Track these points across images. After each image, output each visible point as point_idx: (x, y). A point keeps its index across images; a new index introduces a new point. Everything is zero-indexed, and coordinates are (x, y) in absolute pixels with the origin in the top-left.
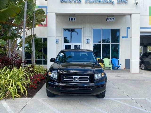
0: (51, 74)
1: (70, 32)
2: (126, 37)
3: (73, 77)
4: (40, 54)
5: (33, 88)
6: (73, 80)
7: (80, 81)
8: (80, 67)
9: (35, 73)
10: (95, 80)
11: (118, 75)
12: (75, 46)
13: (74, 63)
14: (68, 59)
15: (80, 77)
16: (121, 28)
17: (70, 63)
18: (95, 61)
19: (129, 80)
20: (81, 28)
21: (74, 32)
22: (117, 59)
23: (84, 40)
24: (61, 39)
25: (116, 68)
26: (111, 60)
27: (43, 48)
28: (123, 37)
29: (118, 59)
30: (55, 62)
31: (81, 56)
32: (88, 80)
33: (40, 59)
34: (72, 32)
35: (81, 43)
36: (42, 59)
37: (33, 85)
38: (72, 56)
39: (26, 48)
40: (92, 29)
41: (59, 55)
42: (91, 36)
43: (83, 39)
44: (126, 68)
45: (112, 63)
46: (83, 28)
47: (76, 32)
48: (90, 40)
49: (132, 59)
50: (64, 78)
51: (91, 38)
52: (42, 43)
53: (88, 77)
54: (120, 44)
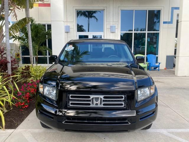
0: (44, 88)
1: (87, 18)
2: (169, 23)
3: (89, 97)
4: (42, 49)
5: (22, 108)
6: (89, 104)
7: (104, 105)
8: (102, 74)
9: (32, 78)
10: (137, 102)
11: (159, 80)
12: (95, 37)
13: (92, 65)
14: (82, 56)
15: (104, 97)
16: (163, 8)
17: (87, 65)
18: (132, 60)
19: (178, 88)
20: (102, 8)
21: (93, 18)
22: (154, 55)
23: (107, 28)
24: (74, 25)
25: (153, 68)
26: (146, 57)
27: (47, 40)
28: (164, 23)
29: (157, 56)
30: (58, 62)
31: (103, 50)
32: (123, 103)
33: (43, 55)
34: (90, 19)
35: (103, 32)
36: (46, 56)
37: (21, 103)
38: (89, 51)
39: (20, 40)
40: (119, 10)
41: (66, 49)
42: (117, 21)
43: (106, 26)
44: (167, 69)
45: (148, 62)
46: (105, 8)
47: (96, 18)
48: (117, 27)
49: (180, 56)
50: (70, 98)
51: (118, 25)
52: (45, 32)
53: (122, 97)
54: (160, 33)
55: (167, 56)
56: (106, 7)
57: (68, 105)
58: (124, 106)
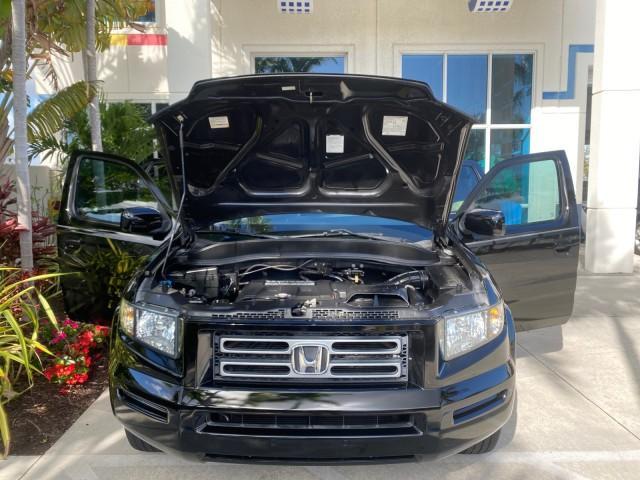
0: (136, 316)
2: (562, 96)
3: (285, 346)
6: (286, 370)
7: (335, 370)
10: (442, 360)
16: (540, 48)
20: (340, 49)
29: (523, 205)
32: (398, 365)
46: (350, 50)
49: (600, 205)
50: (223, 350)
53: (394, 345)
54: (531, 132)
56: (353, 45)
57: (215, 371)
58: (400, 373)
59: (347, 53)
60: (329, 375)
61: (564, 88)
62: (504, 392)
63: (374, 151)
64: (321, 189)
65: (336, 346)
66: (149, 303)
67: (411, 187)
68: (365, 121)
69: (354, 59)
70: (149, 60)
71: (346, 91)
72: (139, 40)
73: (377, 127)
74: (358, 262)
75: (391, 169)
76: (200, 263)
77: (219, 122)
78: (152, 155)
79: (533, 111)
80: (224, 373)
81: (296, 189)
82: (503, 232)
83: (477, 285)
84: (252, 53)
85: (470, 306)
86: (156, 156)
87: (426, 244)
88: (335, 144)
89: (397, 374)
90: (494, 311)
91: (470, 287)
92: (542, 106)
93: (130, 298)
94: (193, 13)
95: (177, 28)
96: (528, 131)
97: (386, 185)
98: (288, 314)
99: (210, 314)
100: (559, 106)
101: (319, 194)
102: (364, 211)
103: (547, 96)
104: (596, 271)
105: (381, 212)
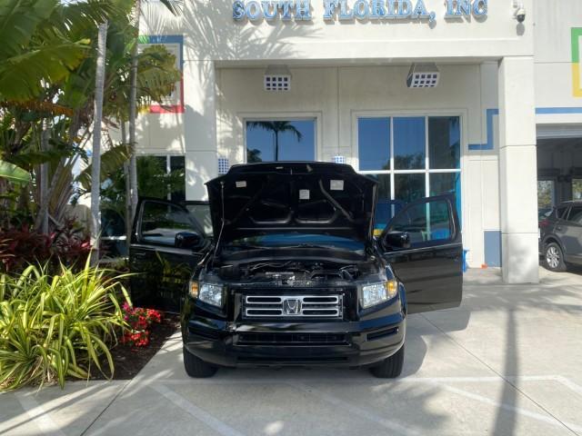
0: (199, 289)
1: (273, 132)
2: (484, 147)
3: (280, 300)
5: (134, 345)
6: (280, 312)
7: (305, 312)
10: (361, 309)
16: (464, 112)
20: (311, 115)
32: (337, 310)
34: (279, 133)
40: (354, 117)
43: (322, 157)
44: (490, 266)
46: (319, 115)
47: (295, 130)
50: (247, 302)
52: (165, 175)
53: (335, 299)
54: (462, 174)
55: (485, 232)
56: (321, 112)
57: (243, 314)
58: (339, 313)
59: (316, 118)
60: (302, 315)
61: (485, 142)
62: (397, 328)
63: (326, 198)
64: (297, 220)
65: (305, 300)
66: (206, 281)
67: (349, 217)
68: (320, 182)
69: (322, 123)
70: (166, 125)
71: (309, 169)
72: (158, 109)
73: (327, 186)
74: (319, 261)
75: (337, 208)
76: (227, 263)
77: (241, 184)
78: (166, 197)
79: (461, 159)
80: (247, 315)
81: (283, 220)
82: (408, 246)
83: (382, 271)
84: (244, 119)
85: (377, 280)
86: (169, 198)
87: (359, 252)
88: (305, 195)
89: (337, 315)
90: (391, 284)
91: (378, 272)
92: (468, 155)
93: (196, 279)
94: (203, 95)
95: (192, 106)
96: (459, 174)
97: (335, 217)
98: (280, 284)
99: (240, 284)
100: (481, 154)
101: (296, 222)
102: (323, 232)
103: (472, 147)
104: (510, 282)
105: (332, 233)
